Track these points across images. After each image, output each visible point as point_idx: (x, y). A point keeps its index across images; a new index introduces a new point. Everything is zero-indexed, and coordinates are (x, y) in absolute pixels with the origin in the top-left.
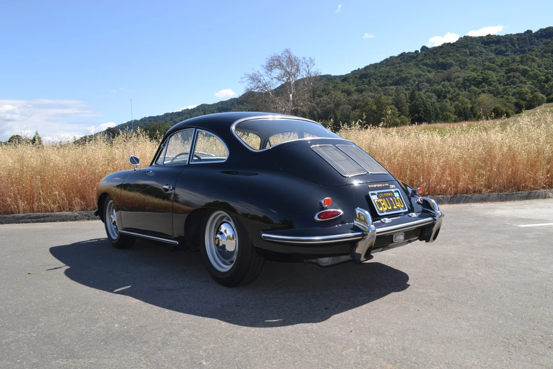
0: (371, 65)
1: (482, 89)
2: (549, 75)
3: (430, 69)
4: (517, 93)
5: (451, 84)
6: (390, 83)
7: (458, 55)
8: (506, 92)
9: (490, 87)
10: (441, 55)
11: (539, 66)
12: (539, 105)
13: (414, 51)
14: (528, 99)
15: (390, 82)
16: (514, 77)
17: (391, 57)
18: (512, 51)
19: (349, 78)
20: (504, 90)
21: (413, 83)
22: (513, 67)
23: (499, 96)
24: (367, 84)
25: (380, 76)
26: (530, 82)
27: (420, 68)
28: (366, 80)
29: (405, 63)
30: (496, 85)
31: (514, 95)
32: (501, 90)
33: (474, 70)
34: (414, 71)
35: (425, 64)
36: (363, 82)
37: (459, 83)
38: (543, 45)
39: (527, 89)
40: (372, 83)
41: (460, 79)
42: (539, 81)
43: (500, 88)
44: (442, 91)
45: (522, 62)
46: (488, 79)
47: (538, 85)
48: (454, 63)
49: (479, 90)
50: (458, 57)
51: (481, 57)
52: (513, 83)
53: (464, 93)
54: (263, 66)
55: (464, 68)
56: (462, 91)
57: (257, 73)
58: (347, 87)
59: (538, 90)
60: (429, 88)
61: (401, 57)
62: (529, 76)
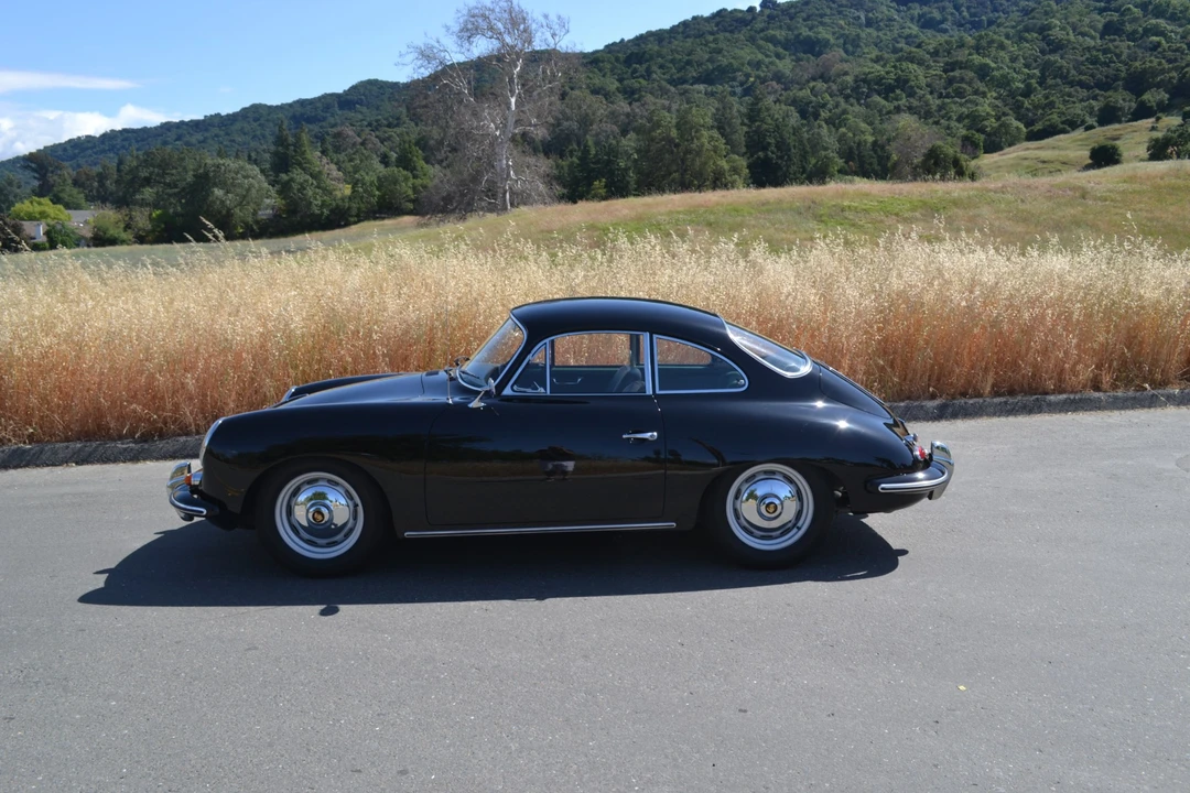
0: (650, 34)
1: (896, 103)
2: (1033, 81)
3: (781, 50)
4: (968, 116)
5: (829, 88)
6: (693, 77)
7: (842, 22)
8: (944, 112)
9: (912, 100)
10: (804, 20)
11: (1013, 60)
12: (1010, 145)
13: (745, 9)
14: (988, 129)
15: (694, 74)
16: (962, 80)
17: (694, 18)
18: (954, 23)
19: (603, 62)
20: (940, 108)
21: (742, 78)
22: (959, 58)
23: (931, 121)
24: (642, 76)
25: (672, 61)
26: (995, 94)
27: (759, 48)
28: (642, 69)
29: (727, 34)
30: (924, 95)
31: (960, 119)
32: (934, 108)
33: (877, 60)
34: (747, 53)
35: (772, 40)
36: (635, 71)
37: (847, 88)
38: (1019, 14)
39: (989, 109)
40: (654, 76)
41: (849, 79)
42: (1012, 94)
43: (931, 102)
44: (811, 102)
45: (977, 49)
46: (907, 81)
47: (1010, 101)
48: (832, 41)
49: (890, 106)
50: (842, 28)
51: (890, 31)
52: (960, 94)
53: (857, 108)
54: (448, 28)
55: (853, 53)
56: (852, 105)
57: (437, 45)
58: (597, 81)
59: (1011, 112)
60: (781, 95)
61: (718, 19)
62: (992, 78)
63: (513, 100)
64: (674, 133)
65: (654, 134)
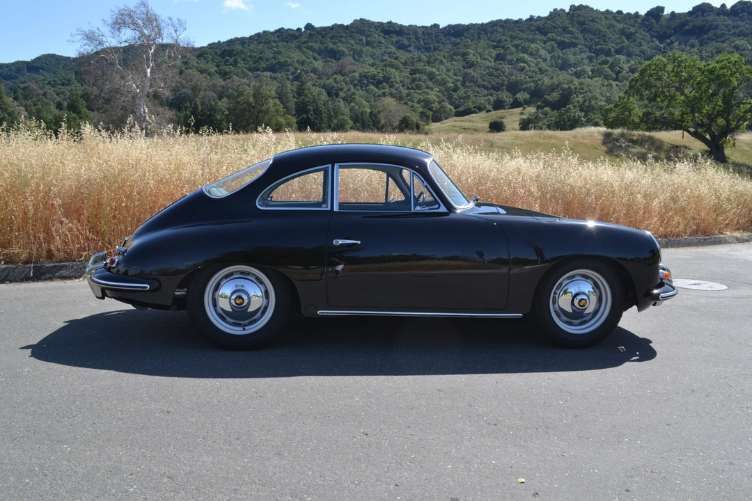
0: (237, 39)
1: (383, 91)
2: (459, 83)
3: (316, 55)
4: (423, 101)
5: (345, 79)
6: (263, 68)
7: (352, 42)
8: (410, 97)
9: (392, 89)
10: (330, 39)
11: (448, 70)
12: (446, 119)
13: (295, 29)
14: (434, 109)
15: (264, 66)
16: (420, 80)
17: (264, 32)
18: (416, 48)
19: (206, 54)
20: (408, 95)
21: (294, 70)
22: (418, 67)
23: (403, 102)
24: (232, 65)
25: (251, 57)
26: (438, 89)
27: (304, 53)
28: (231, 60)
29: (285, 43)
30: (399, 87)
31: (419, 102)
32: (404, 95)
33: (372, 65)
34: (296, 55)
35: (310, 48)
36: (227, 61)
37: (355, 80)
38: (450, 45)
39: (434, 97)
40: (239, 65)
41: (356, 75)
42: (447, 90)
43: (403, 91)
44: (334, 87)
45: (428, 63)
46: (389, 78)
47: (446, 94)
48: (347, 52)
49: (380, 92)
50: (352, 45)
51: (380, 49)
52: (419, 88)
53: (361, 92)
54: (105, 22)
55: (358, 60)
56: (358, 90)
57: (97, 31)
58: (203, 66)
59: (446, 100)
60: (316, 81)
61: (279, 34)
62: (437, 80)
63: (149, 70)
64: (251, 100)
65: (239, 99)
